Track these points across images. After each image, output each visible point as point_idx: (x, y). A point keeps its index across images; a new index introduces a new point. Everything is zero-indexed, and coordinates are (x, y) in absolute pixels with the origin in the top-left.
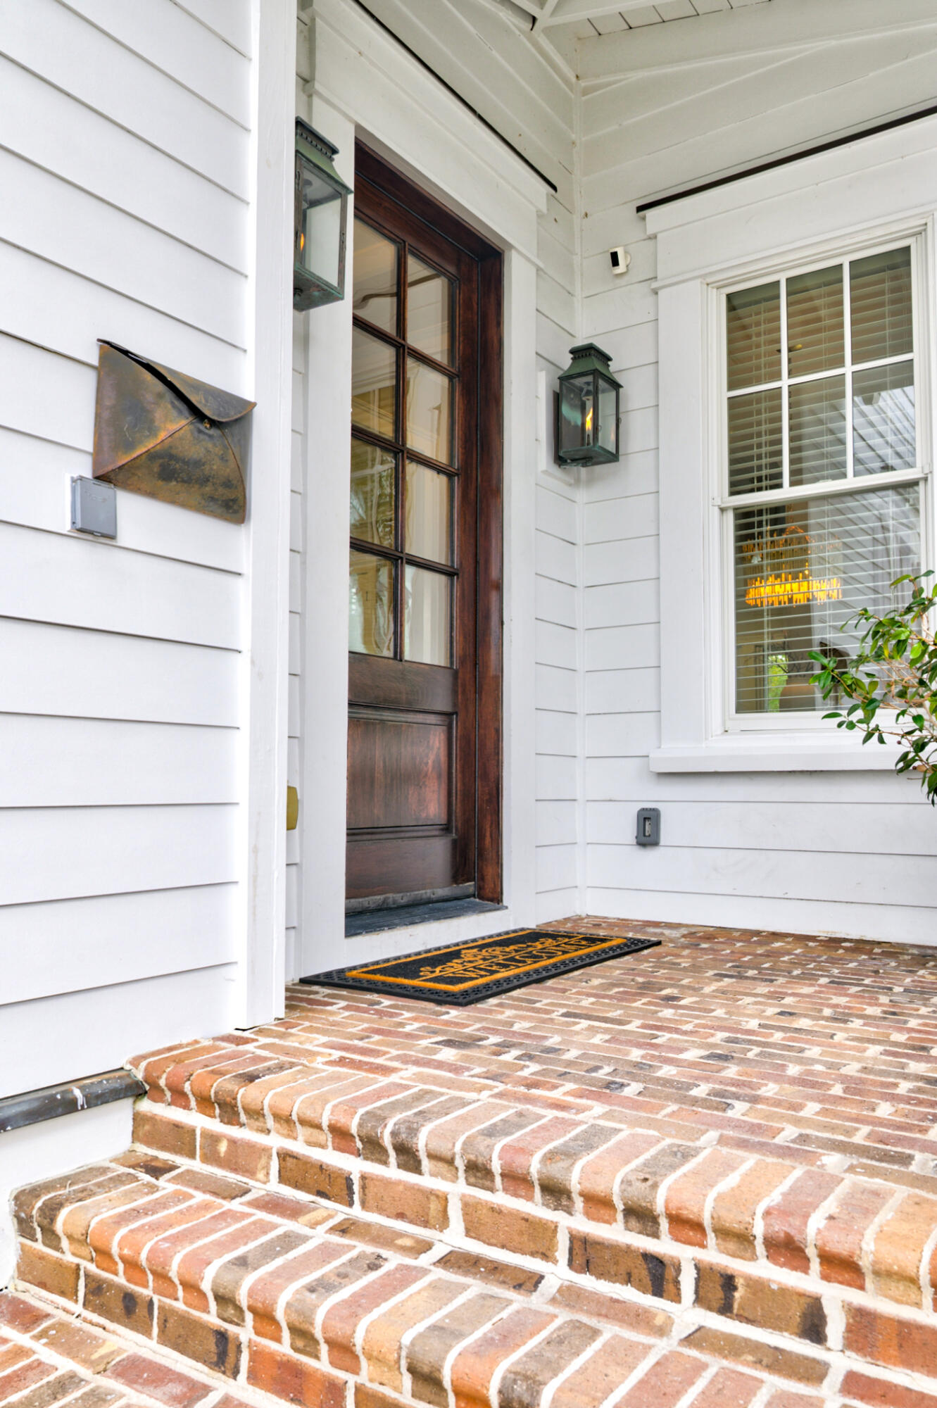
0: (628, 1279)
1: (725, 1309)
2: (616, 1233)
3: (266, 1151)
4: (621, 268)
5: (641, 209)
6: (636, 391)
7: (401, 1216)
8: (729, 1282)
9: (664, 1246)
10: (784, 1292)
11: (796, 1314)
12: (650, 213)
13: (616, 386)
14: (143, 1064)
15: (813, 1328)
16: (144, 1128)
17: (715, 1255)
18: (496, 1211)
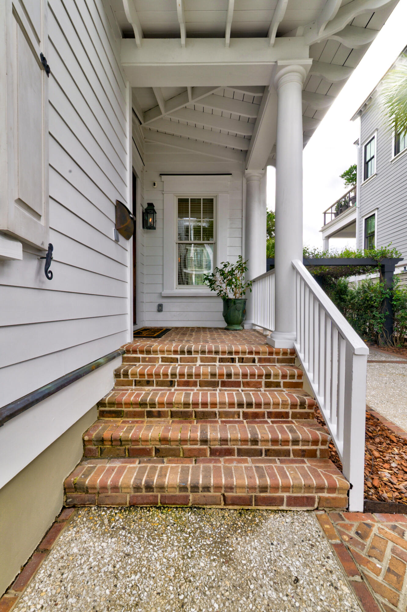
0: (228, 362)
1: (242, 362)
2: (226, 356)
3: (158, 358)
4: (155, 187)
5: (161, 175)
6: (159, 215)
7: (188, 362)
8: (243, 358)
9: (234, 356)
10: (250, 358)
11: (252, 360)
12: (163, 176)
13: (156, 213)
14: (125, 347)
15: (254, 361)
16: (124, 360)
17: (240, 356)
18: (207, 357)
